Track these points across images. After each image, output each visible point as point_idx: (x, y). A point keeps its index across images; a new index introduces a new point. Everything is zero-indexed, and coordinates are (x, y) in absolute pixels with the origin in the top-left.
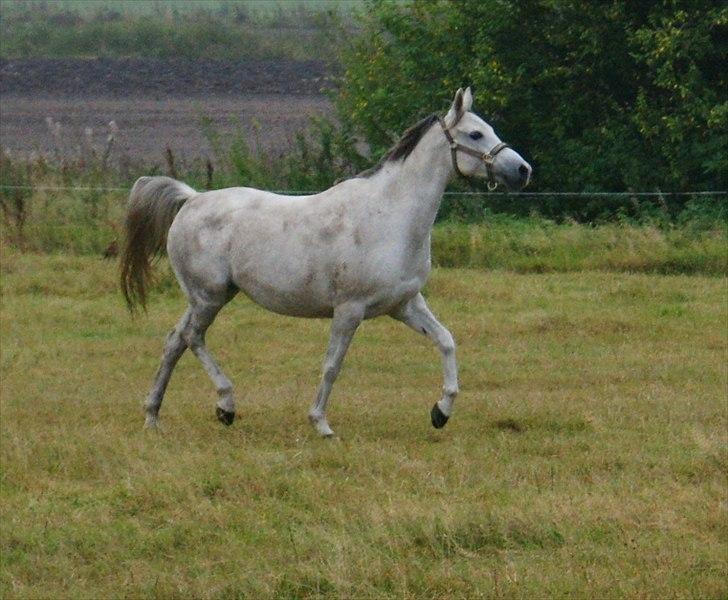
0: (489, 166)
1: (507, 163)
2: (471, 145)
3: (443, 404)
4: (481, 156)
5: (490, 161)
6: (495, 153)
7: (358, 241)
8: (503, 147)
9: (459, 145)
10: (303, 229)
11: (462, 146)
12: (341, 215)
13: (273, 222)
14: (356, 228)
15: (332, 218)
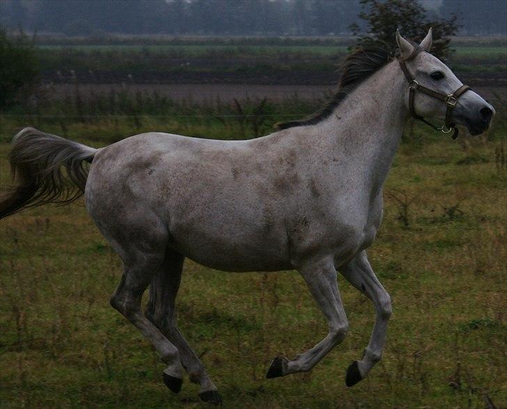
0: (450, 109)
1: (470, 104)
2: (431, 86)
3: (363, 364)
4: (441, 98)
5: (453, 104)
6: (458, 95)
7: (315, 193)
8: (466, 90)
9: (419, 86)
10: (257, 177)
11: (422, 87)
12: (293, 165)
13: (219, 169)
14: (311, 180)
15: (285, 168)
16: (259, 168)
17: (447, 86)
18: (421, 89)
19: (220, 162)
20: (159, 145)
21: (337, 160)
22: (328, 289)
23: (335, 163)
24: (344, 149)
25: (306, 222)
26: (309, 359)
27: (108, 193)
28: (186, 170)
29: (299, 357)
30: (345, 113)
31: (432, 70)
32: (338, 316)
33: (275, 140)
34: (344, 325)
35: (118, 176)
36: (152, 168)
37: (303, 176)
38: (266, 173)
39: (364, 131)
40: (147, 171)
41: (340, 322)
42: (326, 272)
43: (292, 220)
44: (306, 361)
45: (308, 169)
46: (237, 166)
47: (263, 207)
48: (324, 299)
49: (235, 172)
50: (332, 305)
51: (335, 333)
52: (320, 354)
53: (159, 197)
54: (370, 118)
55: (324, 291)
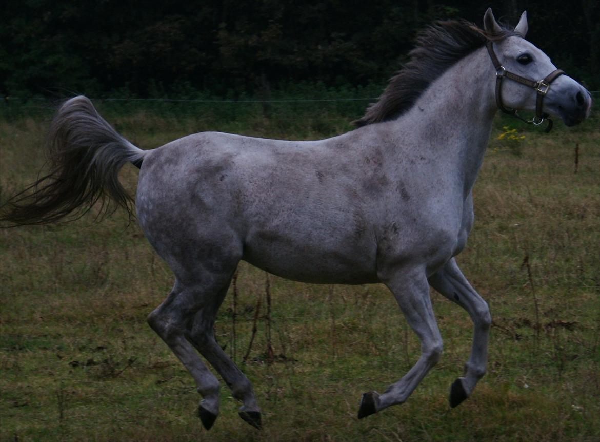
0: (541, 97)
1: (563, 91)
2: (519, 71)
4: (532, 85)
5: (544, 91)
6: (550, 81)
7: (405, 196)
8: (559, 75)
9: (506, 72)
10: (344, 179)
11: (510, 73)
12: (380, 165)
13: (301, 172)
14: (400, 181)
15: (373, 167)
16: (344, 169)
17: (536, 71)
18: (508, 76)
19: (301, 164)
20: (227, 146)
21: (424, 159)
22: (420, 303)
23: (423, 161)
24: (429, 146)
25: (396, 229)
26: (403, 388)
27: (173, 203)
28: (264, 174)
29: (391, 387)
30: (428, 104)
31: (519, 53)
32: (431, 333)
33: (355, 139)
34: (439, 344)
35: (185, 184)
36: (223, 173)
37: (392, 177)
38: (353, 174)
39: (449, 125)
40: (218, 177)
41: (434, 340)
42: (418, 283)
43: (382, 227)
44: (400, 391)
45: (396, 170)
46: (321, 168)
47: (352, 209)
48: (416, 314)
49: (320, 175)
50: (424, 321)
51: (429, 354)
52: (415, 380)
53: (234, 207)
54: (453, 110)
55: (416, 305)
